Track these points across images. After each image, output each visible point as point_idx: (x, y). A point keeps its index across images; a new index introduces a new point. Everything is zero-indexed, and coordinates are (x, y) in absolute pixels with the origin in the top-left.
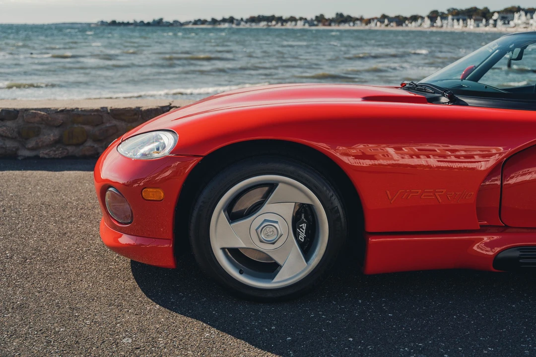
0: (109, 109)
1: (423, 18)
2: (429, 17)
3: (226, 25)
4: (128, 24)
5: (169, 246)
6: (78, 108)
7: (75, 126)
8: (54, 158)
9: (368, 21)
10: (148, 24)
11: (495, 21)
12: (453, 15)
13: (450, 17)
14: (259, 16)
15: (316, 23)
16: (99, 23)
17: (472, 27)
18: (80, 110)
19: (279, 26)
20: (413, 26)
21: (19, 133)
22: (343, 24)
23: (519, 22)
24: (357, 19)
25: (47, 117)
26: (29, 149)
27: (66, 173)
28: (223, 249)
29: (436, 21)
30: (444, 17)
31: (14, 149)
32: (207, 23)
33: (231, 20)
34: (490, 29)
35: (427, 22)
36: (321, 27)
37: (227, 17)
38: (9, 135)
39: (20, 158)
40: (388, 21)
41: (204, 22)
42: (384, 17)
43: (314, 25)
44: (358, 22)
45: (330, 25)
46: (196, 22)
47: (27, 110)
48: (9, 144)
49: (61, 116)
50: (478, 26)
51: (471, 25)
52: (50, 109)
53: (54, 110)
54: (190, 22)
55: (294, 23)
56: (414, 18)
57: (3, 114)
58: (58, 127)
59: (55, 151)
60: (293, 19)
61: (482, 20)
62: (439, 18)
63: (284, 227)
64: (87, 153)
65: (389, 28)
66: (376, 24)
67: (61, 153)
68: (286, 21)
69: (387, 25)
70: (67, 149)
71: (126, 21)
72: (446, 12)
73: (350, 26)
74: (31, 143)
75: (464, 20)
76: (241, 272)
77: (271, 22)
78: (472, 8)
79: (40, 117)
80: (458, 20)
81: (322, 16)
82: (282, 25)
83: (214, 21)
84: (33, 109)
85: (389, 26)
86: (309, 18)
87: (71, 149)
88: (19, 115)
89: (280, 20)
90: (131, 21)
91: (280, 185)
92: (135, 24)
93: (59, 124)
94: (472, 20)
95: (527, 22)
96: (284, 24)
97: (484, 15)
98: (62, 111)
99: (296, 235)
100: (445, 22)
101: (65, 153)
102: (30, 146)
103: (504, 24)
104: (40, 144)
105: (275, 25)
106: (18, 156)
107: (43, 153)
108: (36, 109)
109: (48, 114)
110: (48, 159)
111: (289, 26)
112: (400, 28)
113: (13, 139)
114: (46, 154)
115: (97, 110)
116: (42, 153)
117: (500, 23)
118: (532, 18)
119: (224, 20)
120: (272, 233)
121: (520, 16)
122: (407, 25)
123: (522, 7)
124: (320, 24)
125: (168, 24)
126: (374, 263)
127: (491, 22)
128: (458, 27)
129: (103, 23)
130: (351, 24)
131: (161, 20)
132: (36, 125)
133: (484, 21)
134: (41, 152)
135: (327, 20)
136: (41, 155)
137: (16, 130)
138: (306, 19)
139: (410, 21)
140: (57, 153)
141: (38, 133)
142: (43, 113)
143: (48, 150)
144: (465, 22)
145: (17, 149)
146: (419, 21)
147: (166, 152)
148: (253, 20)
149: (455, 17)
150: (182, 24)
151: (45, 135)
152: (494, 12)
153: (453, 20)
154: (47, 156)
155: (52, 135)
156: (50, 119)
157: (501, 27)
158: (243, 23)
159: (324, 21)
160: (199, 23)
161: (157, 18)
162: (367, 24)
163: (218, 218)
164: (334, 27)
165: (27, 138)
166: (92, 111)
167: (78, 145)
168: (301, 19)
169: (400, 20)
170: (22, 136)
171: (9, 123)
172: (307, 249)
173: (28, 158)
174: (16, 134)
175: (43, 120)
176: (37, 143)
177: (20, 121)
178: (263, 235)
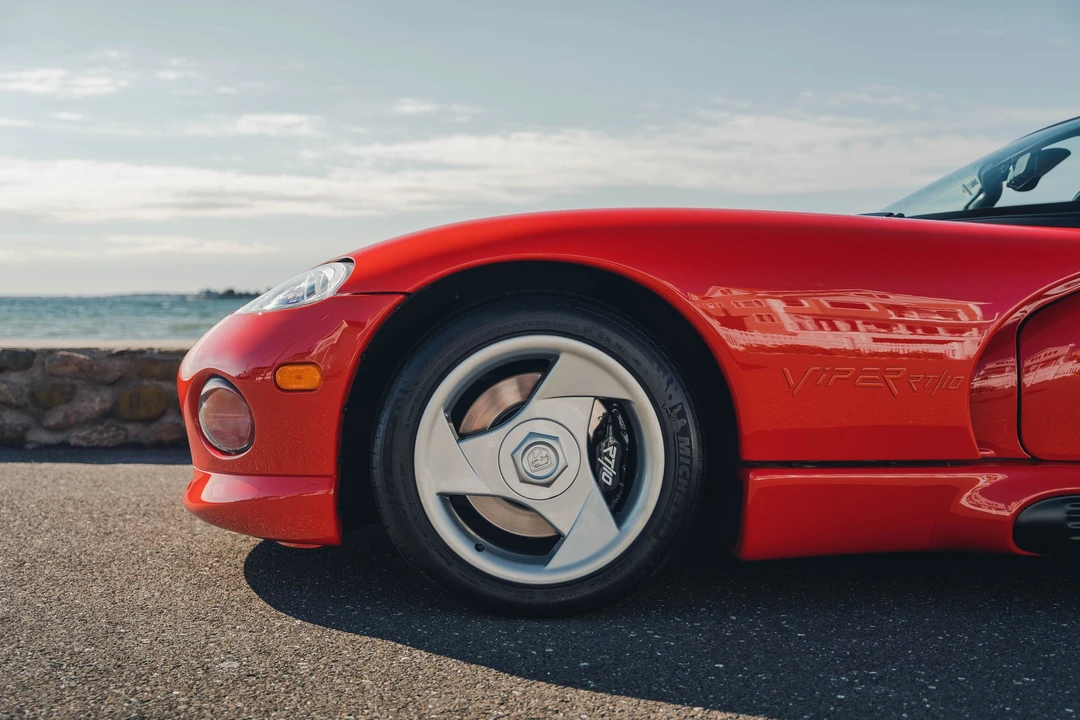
5: (327, 493)
6: (152, 349)
7: (146, 383)
8: (97, 448)
16: (203, 295)
18: (156, 351)
21: (33, 396)
25: (91, 366)
26: (49, 429)
27: (121, 468)
28: (442, 496)
31: (20, 429)
38: (13, 401)
39: (29, 447)
47: (51, 352)
48: (11, 419)
49: (118, 363)
52: (97, 349)
53: (105, 352)
57: (5, 357)
58: (111, 384)
59: (101, 433)
64: (166, 437)
67: (113, 437)
70: (125, 429)
71: (252, 292)
74: (55, 417)
76: (479, 548)
79: (76, 365)
84: (63, 350)
87: (133, 429)
88: (35, 361)
91: (563, 358)
93: (113, 380)
98: (121, 354)
99: (596, 469)
101: (121, 437)
102: (52, 422)
104: (72, 419)
106: (27, 443)
107: (77, 437)
108: (69, 350)
109: (94, 358)
110: (87, 448)
113: (20, 408)
114: (84, 438)
116: (75, 437)
120: (545, 460)
126: (761, 535)
129: (209, 295)
132: (68, 381)
134: (73, 434)
136: (73, 442)
137: (27, 390)
140: (106, 436)
141: (69, 395)
142: (82, 356)
143: (89, 431)
145: (26, 429)
147: (330, 291)
151: (82, 401)
154: (84, 443)
155: (97, 400)
156: (95, 368)
163: (434, 426)
165: (48, 407)
167: (148, 421)
170: (38, 403)
171: (14, 377)
173: (48, 446)
174: (25, 399)
175: (81, 370)
176: (66, 417)
177: (36, 372)
178: (526, 465)
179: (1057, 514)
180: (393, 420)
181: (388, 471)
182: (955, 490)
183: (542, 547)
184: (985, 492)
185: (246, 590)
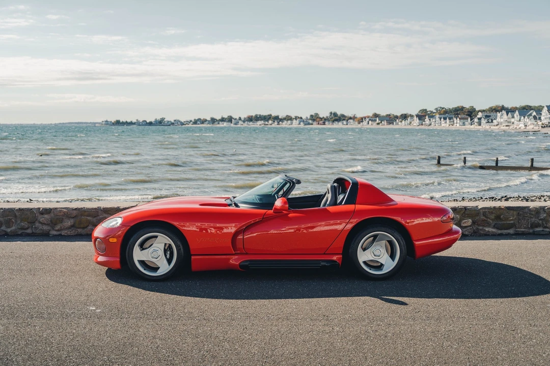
0: (102, 208)
1: (412, 116)
2: (417, 116)
3: (225, 124)
4: (131, 123)
5: (118, 260)
7: (83, 217)
8: (70, 236)
9: (361, 120)
10: (150, 124)
11: (480, 119)
12: (440, 114)
13: (437, 116)
14: (256, 116)
15: (310, 121)
16: (104, 123)
17: (458, 125)
18: (85, 208)
19: (275, 125)
20: (402, 125)
21: (51, 221)
22: (337, 122)
23: (502, 120)
24: (350, 118)
25: (67, 213)
26: (56, 230)
27: (77, 243)
28: (138, 261)
29: (425, 120)
30: (431, 116)
31: (48, 231)
32: (207, 122)
33: (230, 119)
34: (475, 127)
35: (416, 121)
36: (315, 126)
37: (226, 116)
38: (46, 223)
39: (51, 236)
40: (379, 120)
41: (203, 121)
42: (376, 115)
43: (309, 124)
44: (351, 121)
45: (324, 124)
46: (195, 122)
47: (56, 209)
48: (45, 228)
49: (75, 212)
50: (464, 124)
51: (457, 124)
52: (69, 208)
53: (71, 209)
54: (191, 121)
55: (289, 122)
56: (404, 117)
57: (43, 211)
58: (73, 218)
59: (71, 232)
60: (289, 118)
61: (467, 119)
62: (427, 117)
63: (161, 253)
64: (89, 233)
65: (380, 126)
66: (368, 123)
68: (282, 120)
69: (378, 124)
70: (77, 230)
71: (129, 121)
72: (435, 111)
73: (343, 124)
74: (58, 227)
75: (450, 119)
76: (145, 270)
77: (268, 121)
78: (458, 107)
79: (63, 212)
80: (445, 119)
81: (317, 114)
82: (278, 124)
83: (213, 121)
84: (59, 208)
85: (381, 124)
86: (304, 117)
87: (79, 230)
88: (52, 211)
89: (276, 118)
90: (134, 121)
91: (159, 237)
92: (138, 123)
94: (458, 119)
95: (509, 120)
96: (280, 123)
97: (471, 113)
98: (76, 209)
99: (166, 256)
100: (433, 120)
101: (76, 233)
103: (488, 122)
104: (63, 228)
105: (271, 125)
106: (50, 234)
108: (61, 208)
109: (68, 211)
111: (285, 124)
112: (391, 126)
113: (48, 225)
114: (66, 233)
115: (95, 209)
116: (63, 233)
117: (483, 121)
118: (513, 117)
119: (223, 120)
120: (156, 254)
121: (502, 115)
122: (398, 124)
123: (506, 106)
124: (315, 123)
125: (170, 123)
126: (195, 267)
127: (476, 120)
128: (445, 125)
129: (107, 123)
130: (345, 122)
131: (163, 119)
132: (61, 217)
133: (469, 119)
135: (321, 119)
136: (63, 234)
138: (301, 118)
139: (400, 120)
140: (73, 232)
141: (62, 221)
142: (65, 210)
143: (67, 231)
144: (452, 120)
145: (50, 231)
146: (409, 119)
147: (118, 225)
148: (250, 119)
149: (442, 116)
150: (182, 124)
151: (65, 223)
152: (479, 111)
153: (440, 119)
154: (66, 235)
155: (69, 222)
156: (69, 213)
157: (485, 126)
158: (240, 122)
159: (318, 119)
160: (198, 122)
161: (159, 118)
162: (359, 123)
163: (136, 249)
164: (328, 125)
165: (56, 224)
166: (93, 209)
167: (84, 228)
168: (296, 118)
169: (391, 119)
170: (53, 223)
171: (46, 216)
172: (169, 261)
173: (56, 235)
174: (49, 222)
175: (65, 214)
176: (61, 227)
177: (52, 215)
178: (152, 255)
179: (247, 263)
180: (129, 248)
181: (129, 256)
182: (229, 259)
183: (156, 269)
184: (234, 260)
185: (105, 277)
